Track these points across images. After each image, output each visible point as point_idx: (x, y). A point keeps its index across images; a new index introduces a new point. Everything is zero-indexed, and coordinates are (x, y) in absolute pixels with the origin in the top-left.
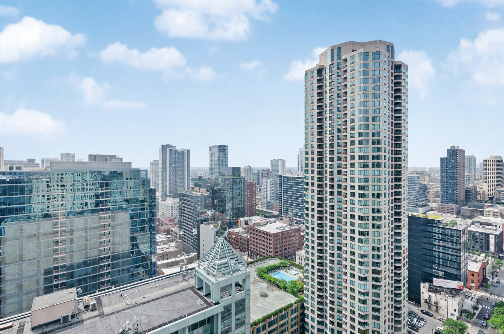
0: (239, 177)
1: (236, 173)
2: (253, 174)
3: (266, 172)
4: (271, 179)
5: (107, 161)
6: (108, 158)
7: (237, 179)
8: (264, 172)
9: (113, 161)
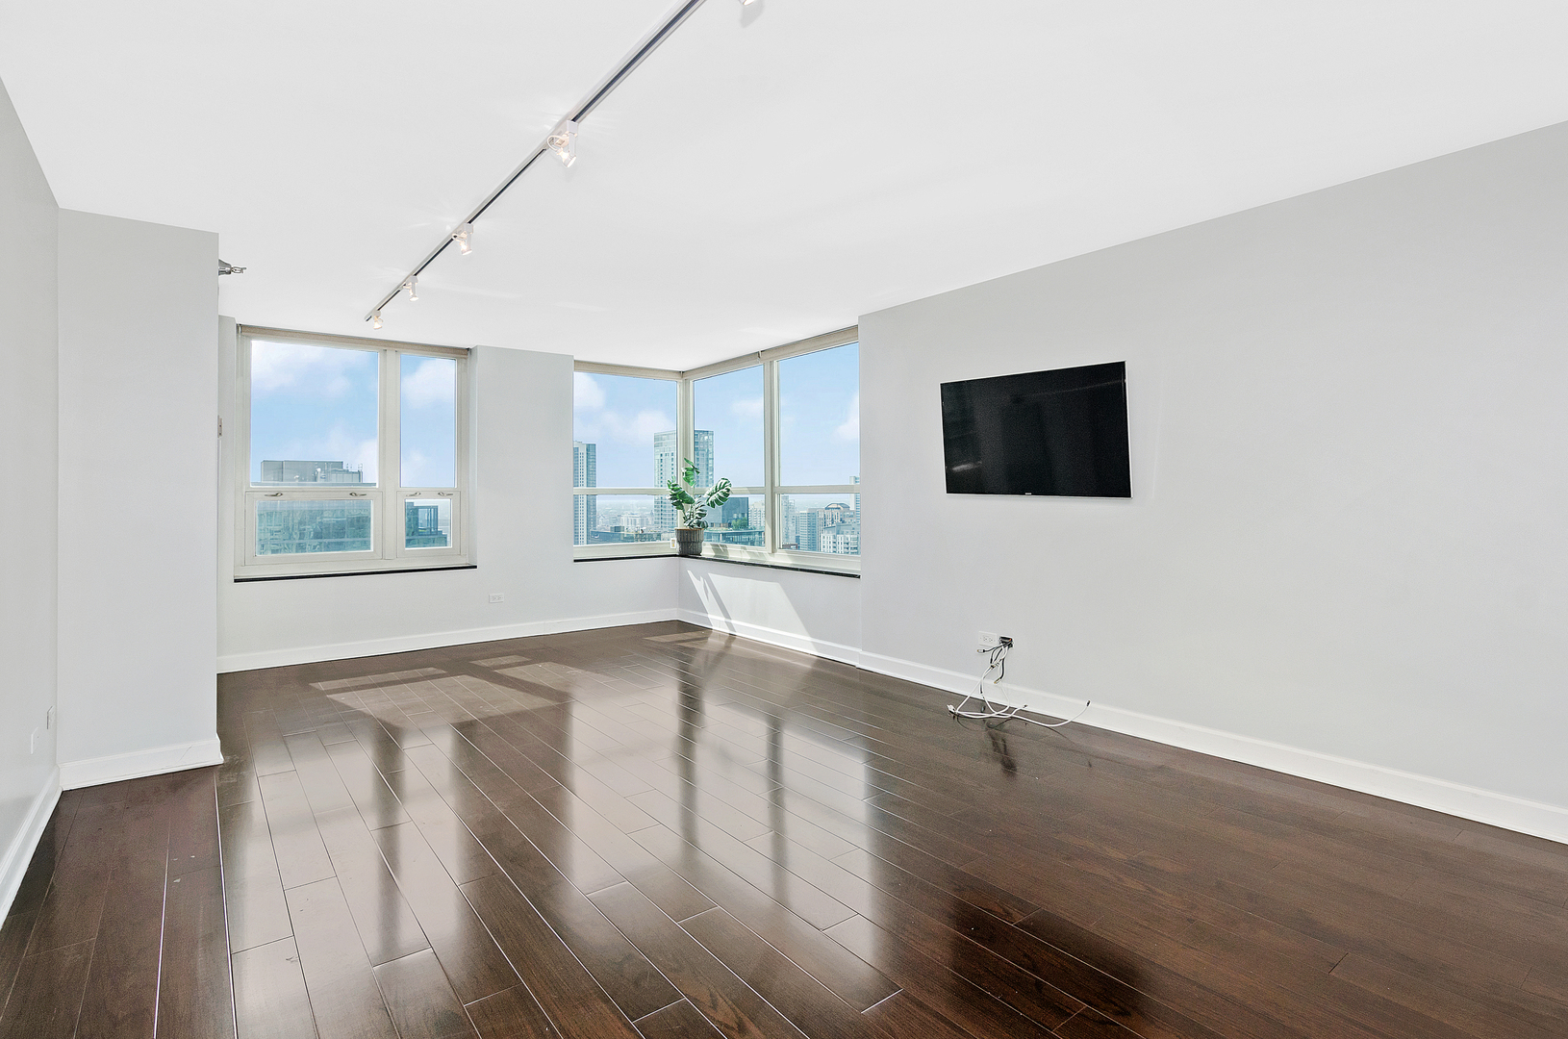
0: (743, 531)
1: (735, 516)
2: (796, 520)
3: (835, 512)
4: (848, 536)
5: (315, 479)
6: (319, 470)
7: (737, 534)
8: (828, 513)
9: (334, 478)
